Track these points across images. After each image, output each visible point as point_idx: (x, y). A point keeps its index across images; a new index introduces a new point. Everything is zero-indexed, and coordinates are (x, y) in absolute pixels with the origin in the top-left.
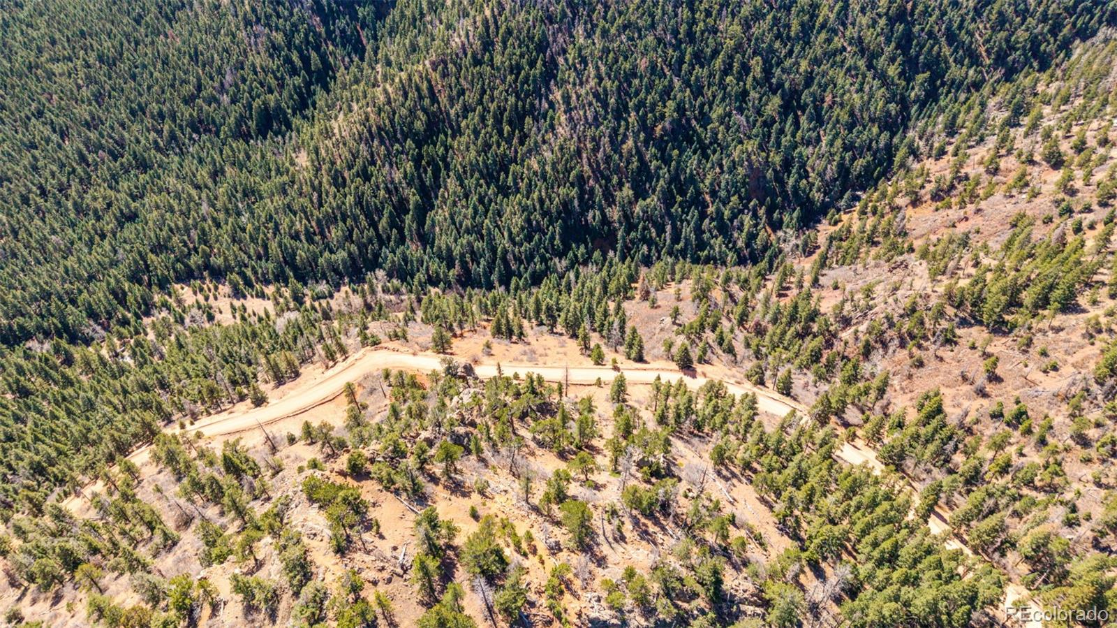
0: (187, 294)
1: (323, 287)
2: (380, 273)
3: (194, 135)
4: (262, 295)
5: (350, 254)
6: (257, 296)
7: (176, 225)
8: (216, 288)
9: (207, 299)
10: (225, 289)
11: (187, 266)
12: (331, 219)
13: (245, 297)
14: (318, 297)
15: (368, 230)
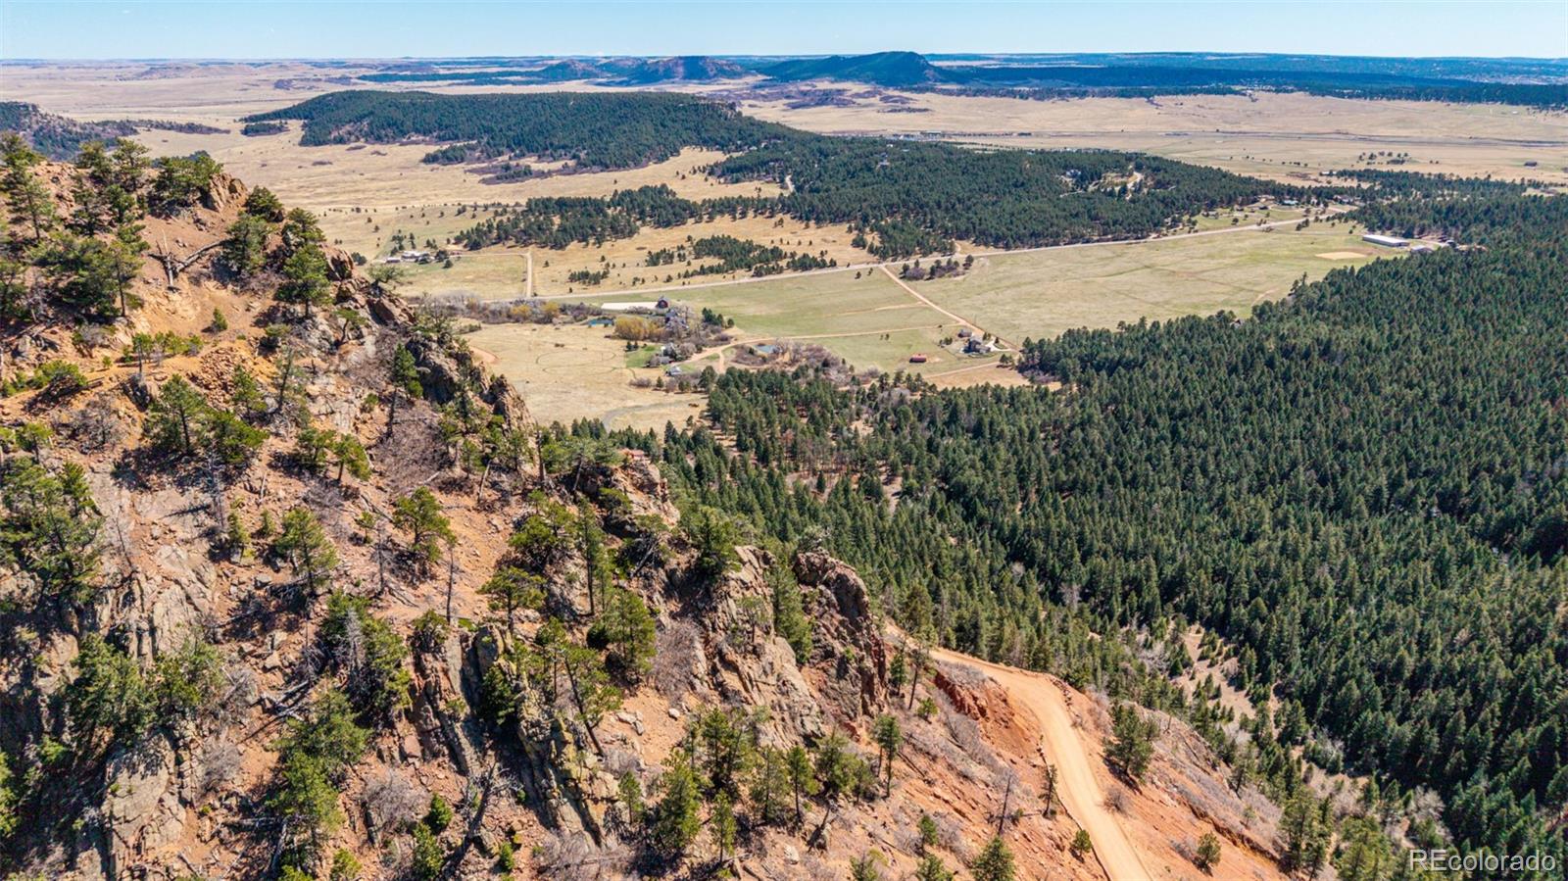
0: (1193, 638)
1: (1334, 750)
2: (1431, 799)
3: (1434, 510)
4: (1256, 700)
5: (1418, 739)
6: (1251, 700)
7: (1267, 566)
8: (1227, 657)
9: (1202, 658)
10: (1232, 664)
11: (1227, 613)
12: (1448, 678)
13: (1240, 687)
14: (1313, 757)
15: (1483, 730)
